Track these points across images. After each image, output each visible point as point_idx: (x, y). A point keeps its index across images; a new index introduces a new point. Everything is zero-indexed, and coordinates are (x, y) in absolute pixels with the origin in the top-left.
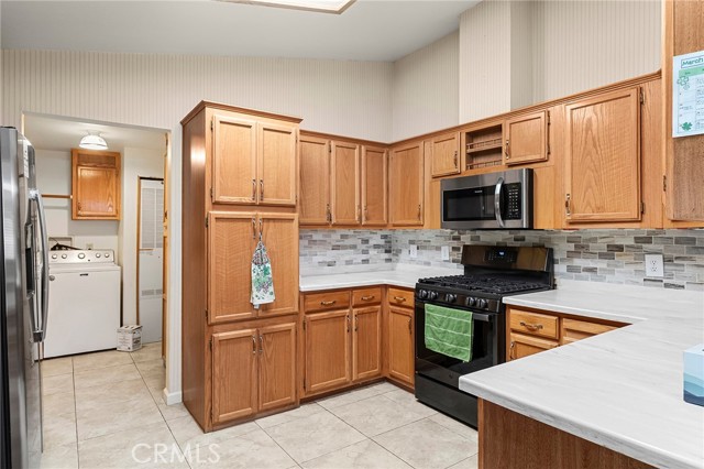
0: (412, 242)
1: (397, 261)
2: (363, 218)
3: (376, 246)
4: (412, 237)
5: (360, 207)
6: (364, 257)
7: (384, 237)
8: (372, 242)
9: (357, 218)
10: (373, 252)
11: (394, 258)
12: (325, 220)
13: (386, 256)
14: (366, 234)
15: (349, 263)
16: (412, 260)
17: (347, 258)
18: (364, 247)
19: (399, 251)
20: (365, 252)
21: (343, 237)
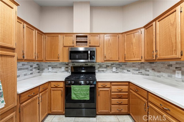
0: (49, 66)
1: (42, 72)
2: (36, 58)
3: (35, 68)
4: (49, 64)
5: (35, 53)
6: (31, 72)
7: (37, 64)
8: (34, 67)
9: (34, 57)
10: (34, 70)
11: (41, 72)
12: (22, 58)
13: (38, 71)
14: (31, 63)
15: (25, 75)
16: (49, 72)
17: (25, 73)
18: (31, 68)
19: (43, 69)
20: (31, 70)
21: (23, 65)
